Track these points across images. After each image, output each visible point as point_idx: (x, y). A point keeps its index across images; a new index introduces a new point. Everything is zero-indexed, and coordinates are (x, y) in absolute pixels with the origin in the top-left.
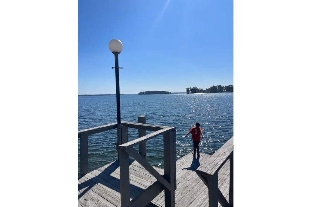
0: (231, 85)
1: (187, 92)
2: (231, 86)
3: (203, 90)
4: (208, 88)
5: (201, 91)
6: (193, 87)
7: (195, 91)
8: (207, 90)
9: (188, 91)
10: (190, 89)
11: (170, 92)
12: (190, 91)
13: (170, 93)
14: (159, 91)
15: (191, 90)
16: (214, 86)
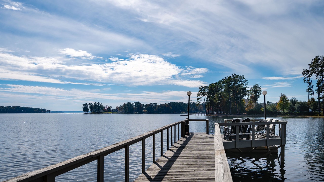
0: (154, 103)
1: (84, 111)
2: (153, 105)
3: (112, 109)
4: (119, 106)
5: (108, 110)
6: (96, 103)
7: (99, 110)
8: (117, 108)
9: (85, 109)
10: (89, 107)
11: (47, 110)
12: (90, 110)
13: (49, 112)
14: (23, 107)
15: (92, 107)
16: (129, 103)
